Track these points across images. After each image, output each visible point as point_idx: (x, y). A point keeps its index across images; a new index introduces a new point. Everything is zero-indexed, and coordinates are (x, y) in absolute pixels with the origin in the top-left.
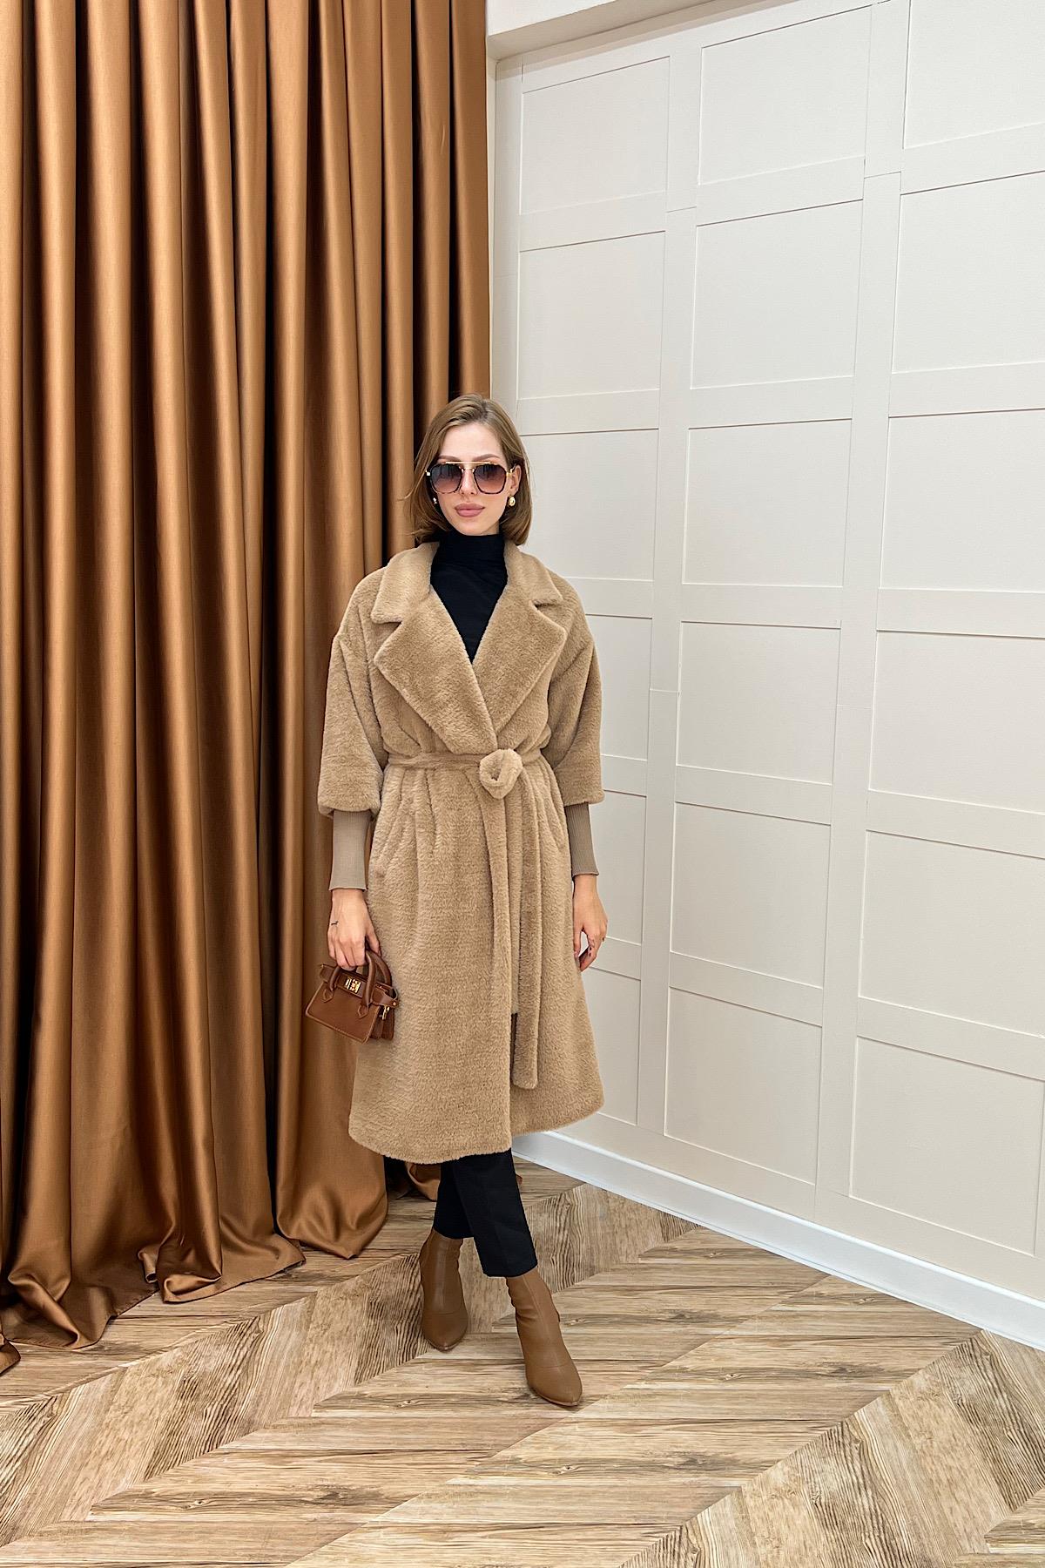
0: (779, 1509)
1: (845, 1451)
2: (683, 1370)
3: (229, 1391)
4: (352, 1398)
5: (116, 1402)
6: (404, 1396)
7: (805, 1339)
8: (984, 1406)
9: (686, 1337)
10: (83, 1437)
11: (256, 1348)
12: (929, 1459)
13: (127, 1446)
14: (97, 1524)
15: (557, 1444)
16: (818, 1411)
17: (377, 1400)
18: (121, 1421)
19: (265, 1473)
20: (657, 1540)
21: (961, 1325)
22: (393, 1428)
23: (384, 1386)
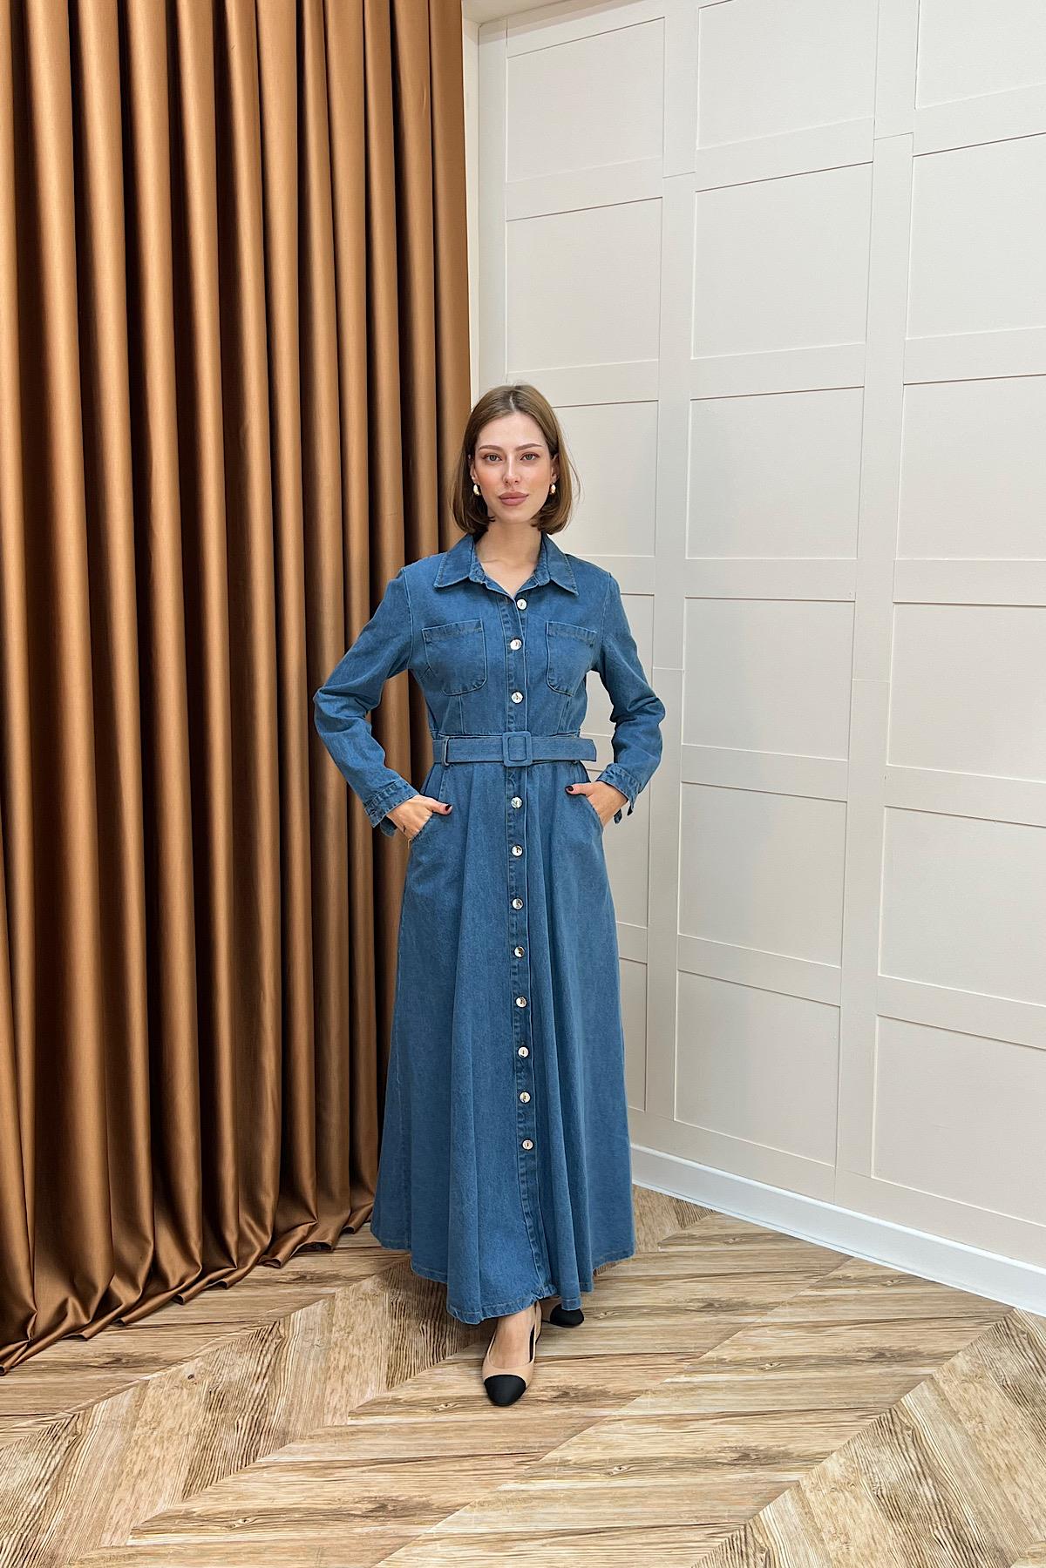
0: (841, 1502)
1: (897, 1439)
2: (721, 1361)
3: (258, 1400)
4: (387, 1403)
5: (142, 1417)
6: (439, 1399)
7: (839, 1324)
8: (1029, 1386)
9: (718, 1327)
10: (112, 1457)
11: (280, 1354)
12: (983, 1444)
13: (160, 1464)
14: (139, 1548)
15: (604, 1444)
16: (863, 1399)
17: (412, 1405)
18: (149, 1437)
19: (308, 1486)
20: (723, 1540)
21: (991, 1305)
22: (434, 1433)
23: (418, 1389)
